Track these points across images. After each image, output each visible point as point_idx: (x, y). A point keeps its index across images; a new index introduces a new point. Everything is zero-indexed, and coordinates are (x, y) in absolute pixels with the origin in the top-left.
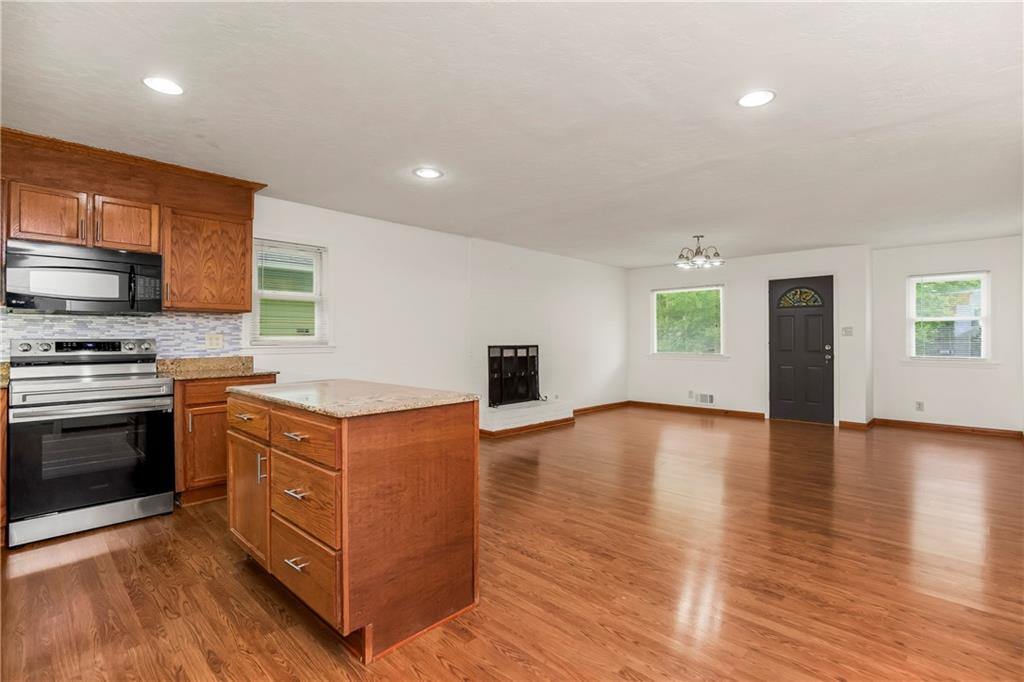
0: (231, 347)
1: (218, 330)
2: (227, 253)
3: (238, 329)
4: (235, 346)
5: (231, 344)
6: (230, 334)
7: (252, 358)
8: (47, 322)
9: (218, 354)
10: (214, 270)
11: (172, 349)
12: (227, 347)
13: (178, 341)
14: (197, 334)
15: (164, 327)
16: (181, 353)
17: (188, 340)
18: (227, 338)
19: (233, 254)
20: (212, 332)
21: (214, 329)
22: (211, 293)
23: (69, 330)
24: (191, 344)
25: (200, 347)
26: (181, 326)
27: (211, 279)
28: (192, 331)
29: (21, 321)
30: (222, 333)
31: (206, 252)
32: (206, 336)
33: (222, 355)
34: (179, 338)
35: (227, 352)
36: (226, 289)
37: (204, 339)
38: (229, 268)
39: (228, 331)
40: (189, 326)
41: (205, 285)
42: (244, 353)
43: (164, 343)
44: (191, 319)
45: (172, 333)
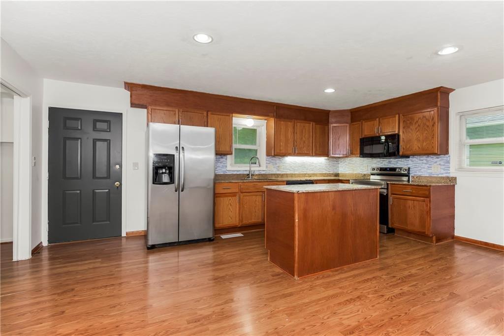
0: (444, 172)
1: (438, 163)
2: (426, 127)
3: (448, 162)
4: (447, 171)
5: (444, 170)
6: (444, 165)
7: (456, 178)
8: (381, 162)
9: (438, 175)
10: (419, 136)
11: (418, 171)
12: (443, 171)
13: (420, 168)
14: (428, 165)
15: (415, 162)
16: (421, 173)
17: (424, 168)
18: (443, 167)
19: (428, 126)
20: (435, 164)
21: (436, 162)
22: (418, 146)
23: (386, 164)
24: (425, 170)
25: (429, 171)
26: (421, 162)
27: (418, 140)
28: (426, 164)
29: (376, 162)
30: (440, 164)
31: (416, 129)
32: (432, 166)
33: (440, 176)
34: (420, 167)
35: (442, 174)
36: (425, 144)
37: (431, 167)
38: (426, 134)
39: (443, 164)
40: (425, 162)
41: (416, 143)
42: (451, 175)
43: (415, 169)
44: (425, 158)
45: (417, 165)
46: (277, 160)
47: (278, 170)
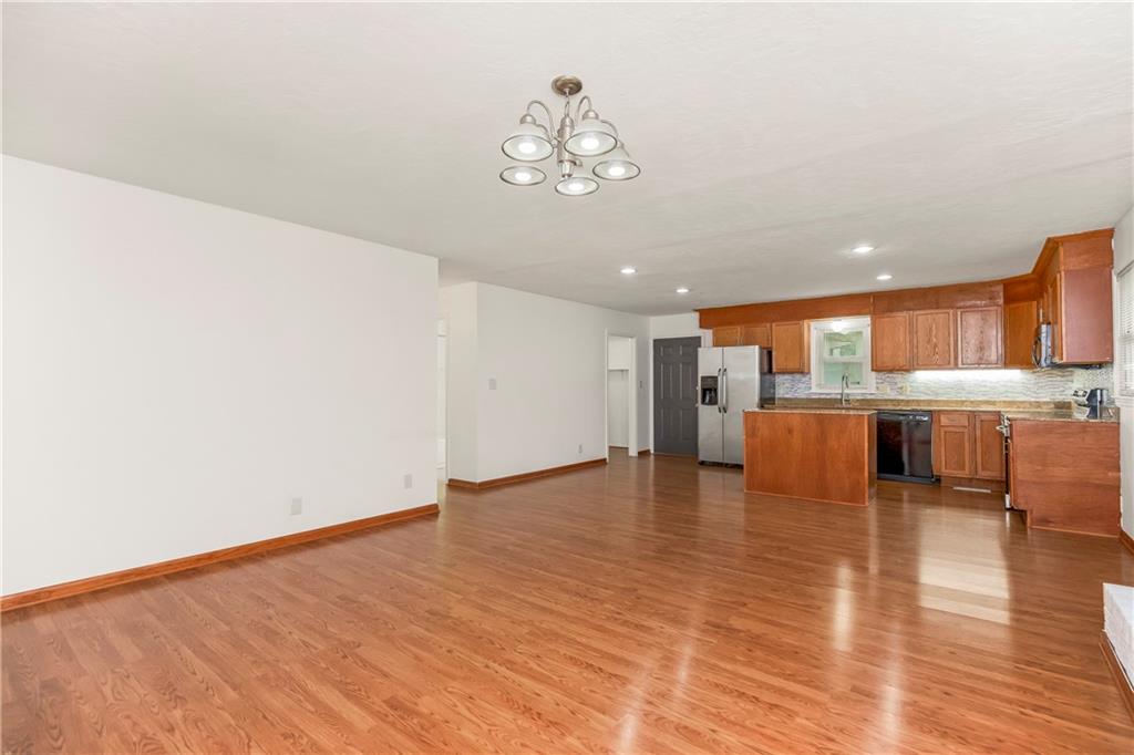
46: (898, 377)
47: (901, 394)
